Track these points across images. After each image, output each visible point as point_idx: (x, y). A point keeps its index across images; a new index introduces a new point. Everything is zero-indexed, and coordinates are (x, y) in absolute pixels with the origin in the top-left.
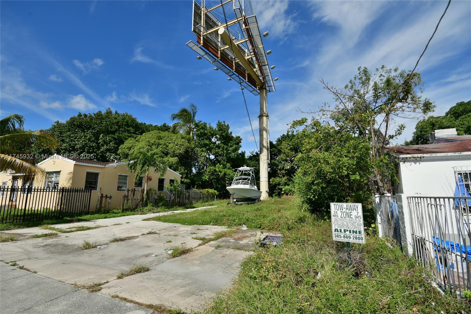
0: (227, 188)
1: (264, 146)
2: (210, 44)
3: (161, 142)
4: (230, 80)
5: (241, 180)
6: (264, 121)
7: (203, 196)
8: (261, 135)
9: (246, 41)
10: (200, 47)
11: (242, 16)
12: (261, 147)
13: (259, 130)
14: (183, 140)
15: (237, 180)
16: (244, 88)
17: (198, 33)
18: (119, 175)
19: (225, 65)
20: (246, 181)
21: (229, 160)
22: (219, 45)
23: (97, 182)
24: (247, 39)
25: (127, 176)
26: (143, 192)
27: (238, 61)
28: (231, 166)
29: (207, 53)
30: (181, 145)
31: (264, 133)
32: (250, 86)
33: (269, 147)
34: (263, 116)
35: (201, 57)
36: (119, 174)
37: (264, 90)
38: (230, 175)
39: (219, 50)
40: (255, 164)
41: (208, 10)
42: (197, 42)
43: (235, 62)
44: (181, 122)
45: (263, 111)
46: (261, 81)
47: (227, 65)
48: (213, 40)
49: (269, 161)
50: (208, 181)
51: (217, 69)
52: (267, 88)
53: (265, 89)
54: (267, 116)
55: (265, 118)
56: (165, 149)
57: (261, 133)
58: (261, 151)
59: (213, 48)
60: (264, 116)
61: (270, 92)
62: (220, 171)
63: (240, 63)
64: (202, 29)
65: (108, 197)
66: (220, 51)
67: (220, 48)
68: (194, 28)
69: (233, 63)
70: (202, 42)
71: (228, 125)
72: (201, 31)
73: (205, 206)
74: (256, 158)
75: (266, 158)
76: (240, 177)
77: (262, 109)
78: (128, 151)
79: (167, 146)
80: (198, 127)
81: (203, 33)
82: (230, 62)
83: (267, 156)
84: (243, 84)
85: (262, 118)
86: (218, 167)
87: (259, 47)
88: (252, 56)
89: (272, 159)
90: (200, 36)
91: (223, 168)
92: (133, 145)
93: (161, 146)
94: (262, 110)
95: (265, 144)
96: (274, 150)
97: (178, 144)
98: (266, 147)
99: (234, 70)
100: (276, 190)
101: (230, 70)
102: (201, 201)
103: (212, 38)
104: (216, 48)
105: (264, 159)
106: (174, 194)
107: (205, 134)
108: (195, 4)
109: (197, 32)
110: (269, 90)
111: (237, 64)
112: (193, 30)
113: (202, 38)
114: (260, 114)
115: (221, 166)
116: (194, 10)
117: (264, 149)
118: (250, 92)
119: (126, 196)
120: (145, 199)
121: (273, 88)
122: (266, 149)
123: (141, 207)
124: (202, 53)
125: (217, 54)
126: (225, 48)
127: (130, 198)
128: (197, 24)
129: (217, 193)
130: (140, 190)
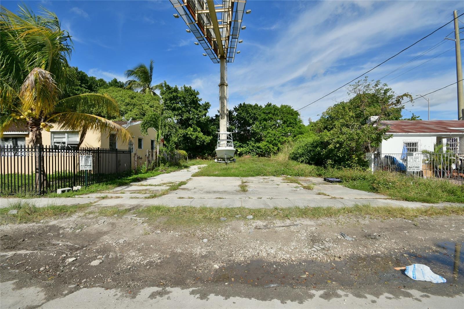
4: (198, 44)
6: (225, 91)
8: (222, 103)
10: (182, 6)
12: (222, 113)
13: (220, 98)
16: (207, 55)
19: (199, 30)
21: (199, 124)
23: (116, 143)
26: (156, 153)
27: (209, 27)
29: (187, 14)
31: (225, 101)
32: (213, 53)
34: (224, 85)
35: (179, 16)
37: (224, 60)
38: (201, 138)
39: (196, 12)
43: (206, 28)
44: (137, 79)
45: (224, 80)
46: (223, 51)
47: (201, 30)
49: (228, 126)
51: (189, 32)
53: (226, 59)
55: (225, 87)
57: (222, 101)
58: (221, 116)
59: (192, 9)
61: (228, 62)
62: (191, 134)
66: (197, 13)
67: (198, 11)
69: (204, 28)
75: (225, 123)
77: (222, 78)
80: (170, 90)
84: (209, 51)
85: (223, 87)
86: (190, 130)
91: (194, 132)
94: (222, 79)
95: (225, 111)
97: (153, 105)
98: (226, 114)
99: (206, 36)
101: (201, 35)
104: (194, 10)
106: (170, 155)
114: (221, 83)
115: (192, 129)
117: (224, 115)
118: (211, 59)
119: (148, 158)
120: (158, 160)
121: (233, 59)
122: (226, 116)
123: (156, 167)
124: (182, 12)
125: (195, 16)
126: (203, 12)
127: (150, 159)
129: (187, 154)
130: (155, 151)
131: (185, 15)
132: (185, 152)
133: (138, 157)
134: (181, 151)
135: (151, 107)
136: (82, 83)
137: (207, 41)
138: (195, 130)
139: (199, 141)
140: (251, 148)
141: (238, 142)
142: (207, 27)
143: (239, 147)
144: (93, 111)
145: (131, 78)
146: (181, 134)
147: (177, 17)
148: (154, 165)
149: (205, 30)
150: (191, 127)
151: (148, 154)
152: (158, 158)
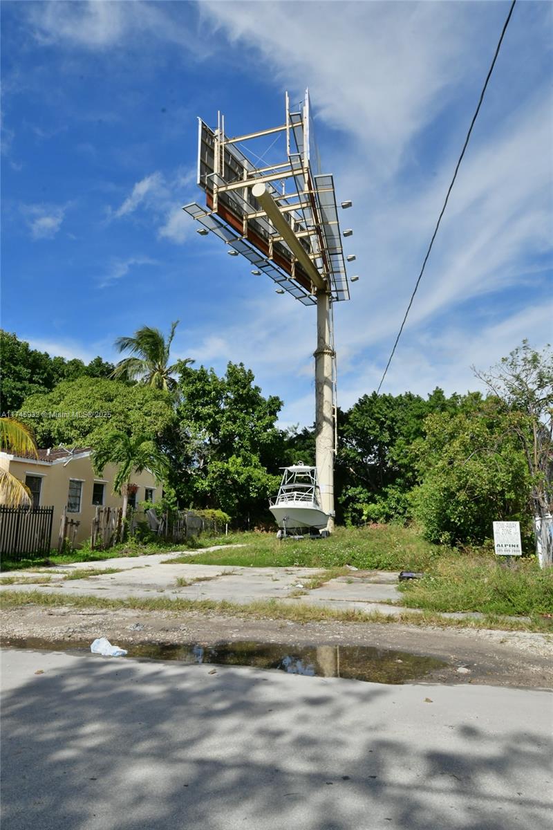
0: (271, 507)
1: (325, 419)
2: (229, 207)
4: (259, 274)
5: (295, 493)
6: (325, 365)
7: (206, 524)
8: (319, 395)
9: (303, 209)
10: (210, 215)
11: (302, 166)
12: (320, 420)
15: (288, 491)
16: (284, 290)
17: (208, 188)
18: (71, 481)
19: (254, 248)
20: (307, 493)
21: (255, 446)
22: (245, 207)
23: (39, 494)
24: (305, 205)
25: (81, 482)
26: (121, 514)
27: (279, 239)
28: (260, 461)
29: (222, 225)
30: (157, 414)
31: (326, 390)
32: (297, 287)
33: (336, 420)
34: (324, 353)
35: (208, 230)
36: (71, 479)
37: (327, 297)
38: (259, 480)
39: (244, 218)
41: (228, 141)
42: (207, 205)
43: (272, 242)
44: (139, 356)
45: (325, 343)
46: (321, 278)
47: (258, 249)
48: (236, 199)
49: (336, 450)
51: (236, 254)
52: (334, 294)
53: (330, 294)
54: (333, 354)
55: (327, 358)
56: (125, 422)
57: (320, 389)
58: (318, 426)
59: (234, 214)
60: (326, 353)
61: (338, 300)
62: (237, 473)
63: (284, 244)
64: (216, 179)
65: (74, 523)
66: (247, 219)
67: (248, 215)
68: (201, 177)
69: (268, 241)
70: (215, 205)
71: (250, 372)
72: (213, 183)
74: (306, 442)
75: (330, 443)
76: (291, 486)
77: (321, 337)
78: (35, 425)
79: (127, 417)
81: (218, 188)
82: (263, 240)
83: (332, 438)
84: (286, 283)
85: (321, 359)
86: (234, 463)
87: (330, 223)
88: (310, 233)
89: (341, 445)
90: (212, 192)
91: (244, 466)
94: (322, 340)
95: (327, 412)
96: (348, 430)
97: (150, 411)
98: (329, 420)
99: (271, 258)
100: (348, 512)
101: (262, 258)
102: (203, 534)
103: (234, 196)
104: (239, 215)
105: (326, 446)
106: (163, 520)
107: (206, 393)
108: (202, 128)
109: (206, 186)
110: (337, 298)
111: (277, 246)
112: (199, 182)
113: (215, 196)
114: (319, 348)
115: (239, 460)
116: (202, 140)
117: (325, 424)
118: (296, 298)
119: (97, 523)
120: (123, 529)
121: (346, 293)
122: (331, 425)
123: (116, 543)
124: (212, 225)
125: (241, 226)
126: (258, 215)
127: (102, 525)
128: (207, 168)
129: (228, 518)
130: (116, 510)
131: (219, 227)
132: (219, 513)
133: (70, 521)
134: (211, 511)
135: (146, 414)
136: (33, 373)
137: (276, 266)
138: (246, 462)
139: (255, 488)
140: (393, 504)
141: (365, 490)
142: (275, 240)
143: (367, 502)
144: (38, 429)
145: (127, 354)
146: (213, 472)
147: (205, 233)
148: (112, 539)
149: (271, 245)
150: (238, 456)
151: (97, 516)
152: (122, 524)
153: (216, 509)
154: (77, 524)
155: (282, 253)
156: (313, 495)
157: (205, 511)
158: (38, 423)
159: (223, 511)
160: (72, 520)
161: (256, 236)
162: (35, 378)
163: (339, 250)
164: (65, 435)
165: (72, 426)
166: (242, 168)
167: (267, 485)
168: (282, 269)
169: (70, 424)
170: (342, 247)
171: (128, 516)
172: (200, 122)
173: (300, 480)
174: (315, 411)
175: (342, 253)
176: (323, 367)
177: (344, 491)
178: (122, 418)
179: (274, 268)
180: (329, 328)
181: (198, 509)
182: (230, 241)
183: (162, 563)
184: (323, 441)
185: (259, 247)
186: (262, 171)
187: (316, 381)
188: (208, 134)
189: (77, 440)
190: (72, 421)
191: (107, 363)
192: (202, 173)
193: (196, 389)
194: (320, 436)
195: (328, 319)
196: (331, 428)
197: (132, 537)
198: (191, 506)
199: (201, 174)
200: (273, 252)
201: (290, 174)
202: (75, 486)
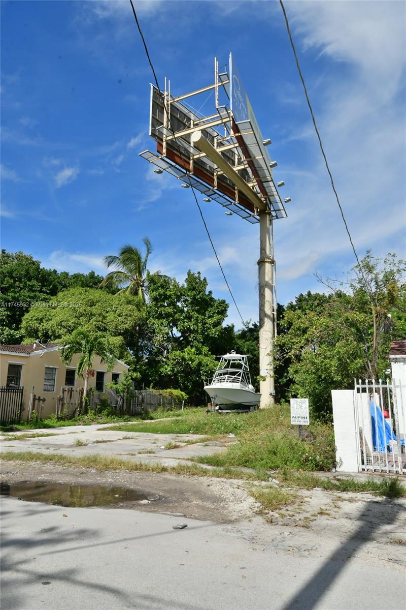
0: (206, 387)
1: (266, 315)
2: (177, 151)
3: (94, 310)
4: (209, 201)
5: (227, 376)
6: (266, 271)
7: (163, 401)
8: (262, 296)
9: (236, 147)
10: (161, 159)
11: (229, 115)
12: (262, 316)
13: (258, 286)
14: (130, 307)
15: (220, 375)
16: (232, 213)
17: (158, 138)
18: (46, 368)
19: (201, 181)
20: (235, 376)
21: (207, 340)
22: (192, 151)
23: (20, 377)
25: (55, 369)
26: (82, 393)
27: (222, 172)
28: (209, 351)
29: (172, 165)
30: (127, 315)
31: (267, 292)
32: (242, 209)
33: (275, 316)
34: (265, 262)
35: (162, 170)
36: (46, 366)
37: (268, 216)
38: (207, 365)
39: (191, 158)
40: (252, 346)
41: (174, 99)
42: (158, 151)
43: (217, 175)
44: (122, 269)
45: (266, 253)
46: (261, 202)
47: (205, 182)
48: (182, 145)
49: (275, 341)
50: (170, 376)
51: (187, 187)
52: (274, 214)
53: (270, 214)
54: (273, 262)
55: (268, 266)
56: (102, 322)
57: (262, 291)
58: (261, 321)
59: (181, 155)
60: (267, 262)
61: (277, 218)
62: (191, 360)
64: (165, 131)
65: (41, 400)
66: (193, 159)
67: (194, 156)
68: (152, 130)
69: (213, 175)
70: (164, 151)
71: (205, 279)
73: (169, 417)
74: (252, 334)
75: (270, 335)
76: (224, 371)
77: (263, 249)
78: (37, 325)
79: (104, 318)
80: (155, 284)
81: (167, 137)
82: (209, 174)
83: (272, 331)
84: (232, 206)
85: (262, 268)
86: (189, 352)
87: (256, 158)
88: (246, 166)
90: (162, 140)
91: (197, 354)
92: (45, 315)
93: (94, 318)
94: (263, 252)
95: (268, 310)
97: (122, 313)
98: (270, 316)
99: (216, 188)
101: (209, 188)
102: (160, 409)
103: (180, 142)
104: (187, 156)
105: (267, 337)
106: (122, 398)
107: (166, 297)
108: (154, 91)
110: (276, 216)
111: (220, 178)
112: (150, 134)
113: (164, 144)
114: (261, 258)
115: (193, 350)
116: (153, 100)
117: (266, 319)
118: (243, 218)
119: (61, 399)
120: (84, 404)
121: (283, 212)
122: (271, 320)
123: (79, 415)
124: (164, 165)
125: (188, 165)
126: (202, 155)
127: (65, 401)
128: (157, 122)
129: (186, 396)
130: (78, 390)
131: (170, 167)
132: (177, 392)
133: (37, 397)
134: (169, 390)
136: (43, 286)
137: (222, 194)
138: (199, 352)
139: (205, 372)
142: (219, 173)
145: (113, 268)
146: (173, 359)
147: (160, 172)
148: (75, 412)
149: (215, 178)
150: (192, 347)
151: (61, 394)
152: (84, 400)
153: (175, 388)
154: (44, 400)
155: (227, 183)
156: (241, 377)
157: (165, 390)
158: (40, 324)
159: (182, 390)
160: (39, 397)
161: (201, 171)
162: (44, 289)
163: (269, 178)
164: (56, 333)
165: (61, 326)
166: (189, 119)
167: (213, 369)
168: (227, 195)
169: (60, 324)
170: (270, 175)
171: (88, 395)
172: (152, 87)
173: (234, 366)
174: (258, 309)
175: (272, 181)
176: (265, 273)
177: (285, 374)
178: (100, 319)
179: (221, 196)
180: (269, 241)
181: (156, 389)
182: (180, 177)
183: (99, 430)
184: (264, 333)
185: (205, 180)
186: (204, 120)
187: (259, 284)
188: (158, 95)
189: (65, 335)
190: (61, 322)
191: (98, 276)
192: (153, 126)
193: (159, 294)
194: (262, 330)
195: (269, 234)
196: (271, 323)
197: (91, 410)
198: (151, 387)
199: (152, 128)
200: (218, 182)
201: (220, 122)
202: (50, 372)
